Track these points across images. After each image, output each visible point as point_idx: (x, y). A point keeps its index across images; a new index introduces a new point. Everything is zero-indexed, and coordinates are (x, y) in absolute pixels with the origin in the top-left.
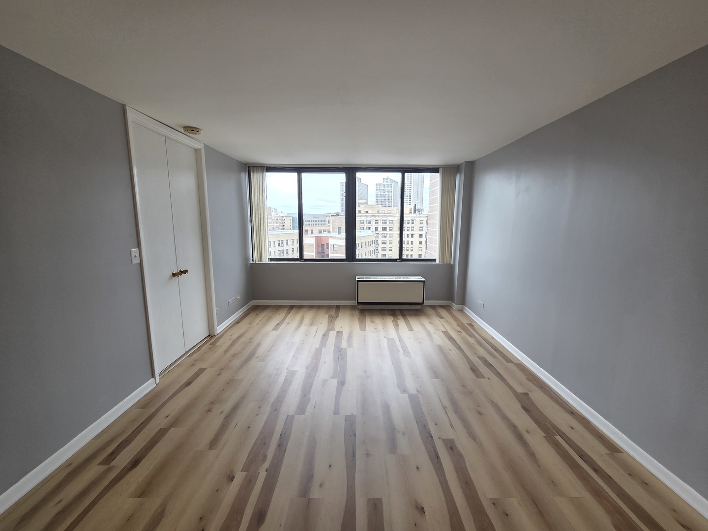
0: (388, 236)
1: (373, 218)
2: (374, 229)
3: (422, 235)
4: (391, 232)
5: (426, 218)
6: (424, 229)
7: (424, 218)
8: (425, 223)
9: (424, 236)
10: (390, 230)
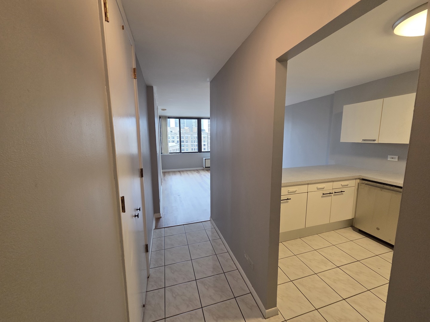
0: (185, 146)
1: (175, 135)
2: (176, 142)
3: (205, 144)
4: (187, 144)
5: (207, 135)
6: (206, 141)
7: (206, 135)
8: (206, 138)
9: (206, 145)
10: (186, 142)
